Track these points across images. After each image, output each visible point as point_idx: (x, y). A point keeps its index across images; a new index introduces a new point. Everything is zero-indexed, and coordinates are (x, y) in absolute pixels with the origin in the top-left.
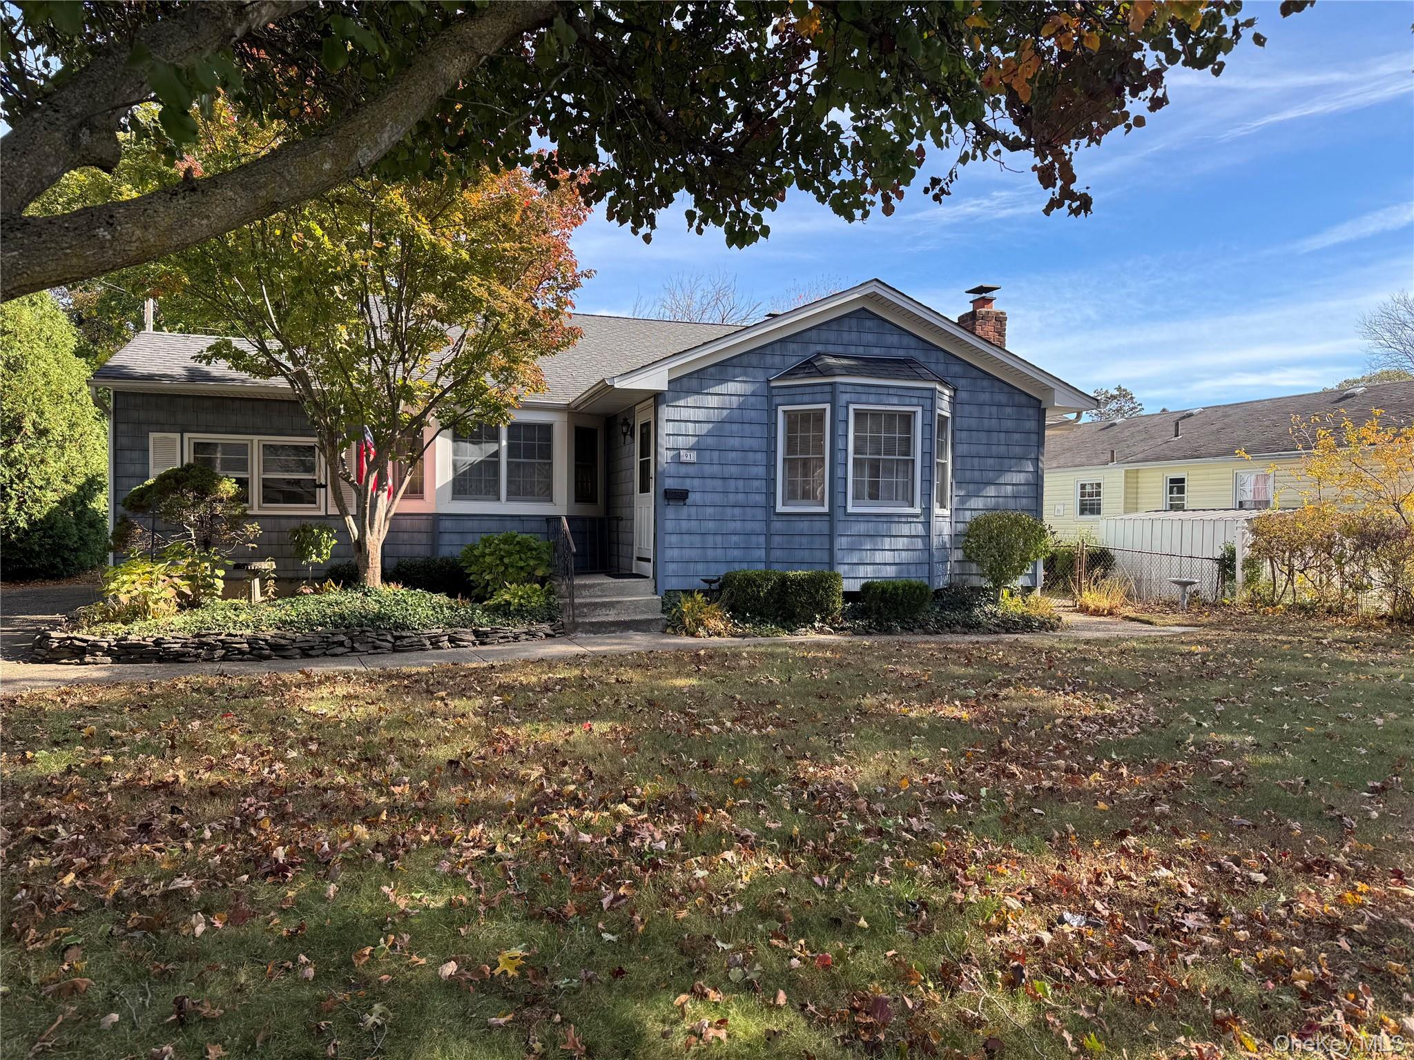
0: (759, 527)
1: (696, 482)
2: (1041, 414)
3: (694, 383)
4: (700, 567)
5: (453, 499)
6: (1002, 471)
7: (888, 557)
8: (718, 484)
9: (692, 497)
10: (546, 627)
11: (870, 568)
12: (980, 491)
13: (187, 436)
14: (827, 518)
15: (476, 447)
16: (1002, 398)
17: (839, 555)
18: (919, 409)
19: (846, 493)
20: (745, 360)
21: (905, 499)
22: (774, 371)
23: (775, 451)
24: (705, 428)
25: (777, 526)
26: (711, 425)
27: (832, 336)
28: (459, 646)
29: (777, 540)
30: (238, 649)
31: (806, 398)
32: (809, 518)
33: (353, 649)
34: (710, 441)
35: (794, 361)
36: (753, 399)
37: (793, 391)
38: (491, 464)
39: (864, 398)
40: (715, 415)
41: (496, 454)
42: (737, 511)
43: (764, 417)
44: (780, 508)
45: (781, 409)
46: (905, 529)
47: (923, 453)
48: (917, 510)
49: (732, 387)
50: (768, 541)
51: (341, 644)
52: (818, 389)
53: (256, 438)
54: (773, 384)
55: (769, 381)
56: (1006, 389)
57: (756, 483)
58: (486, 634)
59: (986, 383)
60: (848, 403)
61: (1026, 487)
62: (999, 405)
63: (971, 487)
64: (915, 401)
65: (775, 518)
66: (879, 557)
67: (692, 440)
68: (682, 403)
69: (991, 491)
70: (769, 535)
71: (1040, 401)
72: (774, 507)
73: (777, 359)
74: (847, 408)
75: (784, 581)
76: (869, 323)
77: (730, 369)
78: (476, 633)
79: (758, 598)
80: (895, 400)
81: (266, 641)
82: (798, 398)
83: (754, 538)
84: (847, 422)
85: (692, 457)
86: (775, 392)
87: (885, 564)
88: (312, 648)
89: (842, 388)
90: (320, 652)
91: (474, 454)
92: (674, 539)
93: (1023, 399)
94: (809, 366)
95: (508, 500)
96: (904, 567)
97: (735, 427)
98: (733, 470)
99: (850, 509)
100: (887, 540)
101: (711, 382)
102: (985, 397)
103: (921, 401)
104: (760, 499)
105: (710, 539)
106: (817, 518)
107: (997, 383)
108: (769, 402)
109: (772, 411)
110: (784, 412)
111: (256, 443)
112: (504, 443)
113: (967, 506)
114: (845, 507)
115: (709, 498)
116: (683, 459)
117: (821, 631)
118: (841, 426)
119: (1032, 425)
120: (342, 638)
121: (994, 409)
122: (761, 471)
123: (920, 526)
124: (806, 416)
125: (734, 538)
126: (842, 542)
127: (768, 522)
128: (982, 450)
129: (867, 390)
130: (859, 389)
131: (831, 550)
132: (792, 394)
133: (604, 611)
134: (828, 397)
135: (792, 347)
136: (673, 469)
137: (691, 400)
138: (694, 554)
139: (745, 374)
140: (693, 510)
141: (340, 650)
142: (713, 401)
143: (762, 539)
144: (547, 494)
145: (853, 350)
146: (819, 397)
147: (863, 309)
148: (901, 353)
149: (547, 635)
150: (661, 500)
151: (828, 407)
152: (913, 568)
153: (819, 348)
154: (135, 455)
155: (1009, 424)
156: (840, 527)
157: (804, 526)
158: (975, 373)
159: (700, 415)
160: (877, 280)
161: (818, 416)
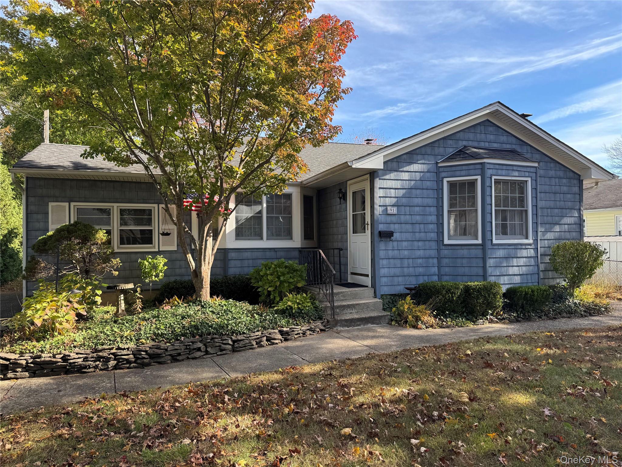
0: (433, 253)
1: (397, 226)
2: (581, 182)
3: (395, 164)
4: (400, 279)
5: (236, 239)
6: (563, 216)
7: (516, 270)
8: (409, 227)
9: (396, 236)
10: (319, 323)
11: (506, 278)
12: (551, 228)
13: (72, 204)
14: (481, 247)
15: (249, 208)
16: (561, 174)
17: (490, 270)
18: (529, 179)
19: (492, 231)
20: (423, 150)
21: (521, 234)
22: (440, 157)
23: (442, 207)
24: (401, 193)
25: (445, 252)
26: (404, 191)
27: (471, 136)
28: (273, 344)
29: (445, 261)
30: (126, 360)
31: (463, 173)
32: (467, 247)
33: (207, 353)
34: (404, 200)
35: (451, 151)
36: (428, 174)
37: (454, 169)
38: (258, 217)
39: (500, 172)
40: (407, 185)
41: (260, 212)
42: (420, 244)
43: (435, 185)
44: (446, 241)
45: (445, 180)
46: (524, 253)
47: (532, 206)
48: (531, 241)
49: (415, 167)
50: (439, 262)
51: (199, 349)
52: (472, 167)
53: (115, 205)
54: (440, 165)
55: (437, 163)
56: (563, 168)
57: (431, 226)
58: (287, 333)
59: (552, 165)
60: (491, 175)
61: (574, 226)
62: (560, 178)
63: (547, 226)
64: (527, 174)
65: (443, 247)
66: (512, 270)
67: (394, 200)
68: (387, 177)
69: (557, 228)
70: (439, 259)
71: (580, 176)
72: (443, 241)
73: (441, 150)
74: (491, 178)
75: (467, 289)
76: (491, 129)
77: (415, 156)
78: (281, 333)
79: (452, 301)
80: (516, 173)
81: (146, 351)
82: (458, 173)
83: (431, 260)
84: (491, 187)
85: (394, 210)
86: (441, 170)
87: (515, 275)
88: (179, 354)
89: (488, 166)
90: (184, 357)
91: (246, 212)
92: (385, 262)
93: (571, 174)
94: (462, 153)
95: (267, 239)
96: (525, 276)
97: (418, 192)
98: (418, 218)
99: (495, 242)
100: (515, 260)
101: (405, 164)
102: (552, 173)
103: (531, 174)
104: (433, 236)
105: (406, 262)
106: (473, 247)
107: (557, 165)
108: (438, 176)
109: (440, 182)
110: (448, 182)
111: (115, 208)
112: (265, 205)
113: (546, 237)
114: (492, 240)
115: (405, 236)
116: (389, 212)
117: (491, 321)
118: (488, 189)
119: (576, 189)
120: (200, 345)
121: (557, 180)
122: (433, 218)
123: (532, 251)
124: (462, 184)
125: (420, 261)
126: (491, 262)
127: (438, 250)
128: (552, 204)
129: (501, 167)
130: (497, 167)
131: (484, 268)
132: (453, 171)
133: (349, 311)
134: (479, 172)
135: (450, 142)
136: (383, 219)
137: (393, 175)
138: (397, 271)
139: (424, 159)
140: (395, 244)
141: (198, 354)
142: (406, 176)
143: (435, 261)
144: (289, 235)
145: (482, 144)
146: (472, 172)
147: (488, 120)
148: (508, 147)
149: (322, 330)
150: (377, 238)
151: (479, 178)
152: (529, 276)
153: (465, 143)
154: (40, 216)
155: (565, 189)
156: (489, 253)
157: (465, 252)
158: (547, 158)
159: (398, 184)
160: (499, 102)
161: (472, 184)
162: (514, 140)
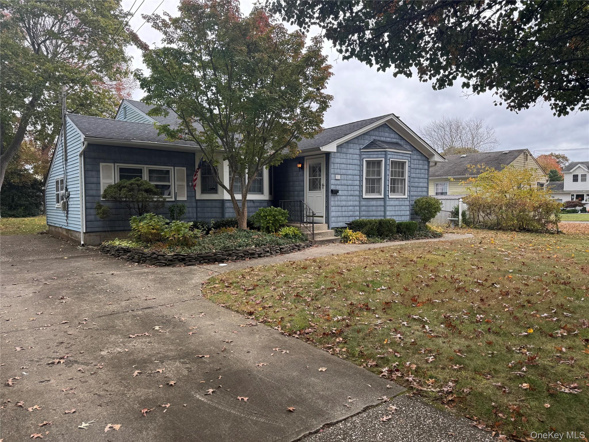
0: (357, 203)
1: (340, 187)
2: (429, 163)
4: (342, 218)
6: (419, 183)
7: (399, 213)
8: (346, 187)
9: (340, 193)
14: (383, 200)
18: (407, 161)
19: (389, 191)
20: (354, 141)
21: (402, 193)
22: (362, 146)
23: (362, 175)
24: (342, 166)
25: (363, 203)
26: (344, 165)
27: (377, 133)
29: (363, 208)
31: (375, 156)
32: (376, 200)
34: (344, 171)
35: (367, 142)
36: (356, 156)
39: (394, 156)
40: (345, 161)
42: (351, 197)
44: (364, 196)
46: (404, 203)
47: (408, 177)
48: (406, 196)
49: (350, 151)
50: (360, 209)
52: (379, 153)
53: (145, 166)
54: (362, 150)
55: (360, 149)
56: (420, 154)
57: (356, 187)
60: (389, 158)
61: (425, 188)
64: (406, 158)
65: (363, 200)
66: (397, 213)
67: (339, 171)
68: (336, 157)
70: (360, 206)
71: (428, 158)
72: (362, 196)
73: (362, 141)
74: (389, 160)
76: (387, 129)
77: (349, 144)
80: (401, 157)
82: (371, 156)
83: (355, 208)
84: (389, 165)
85: (339, 177)
86: (362, 153)
92: (335, 208)
93: (424, 158)
94: (373, 144)
96: (403, 217)
97: (351, 166)
98: (350, 182)
99: (390, 197)
100: (399, 207)
101: (344, 149)
102: (415, 157)
103: (408, 158)
104: (357, 193)
105: (344, 208)
106: (379, 200)
108: (360, 157)
109: (361, 160)
110: (366, 161)
111: (145, 169)
114: (388, 196)
115: (344, 193)
116: (336, 178)
119: (426, 167)
121: (418, 161)
122: (357, 183)
123: (407, 202)
125: (351, 208)
126: (388, 208)
127: (360, 201)
129: (394, 153)
130: (392, 153)
131: (385, 211)
132: (369, 154)
135: (367, 136)
136: (334, 182)
137: (341, 156)
138: (339, 214)
139: (354, 146)
140: (339, 197)
142: (345, 156)
143: (358, 208)
144: (261, 191)
145: (382, 139)
146: (380, 156)
147: (385, 124)
148: (395, 140)
149: (310, 246)
150: (330, 194)
151: (383, 159)
152: (405, 217)
153: (374, 138)
154: (94, 173)
156: (388, 203)
157: (374, 203)
158: (413, 148)
160: (393, 114)
161: (379, 162)
162: (397, 136)
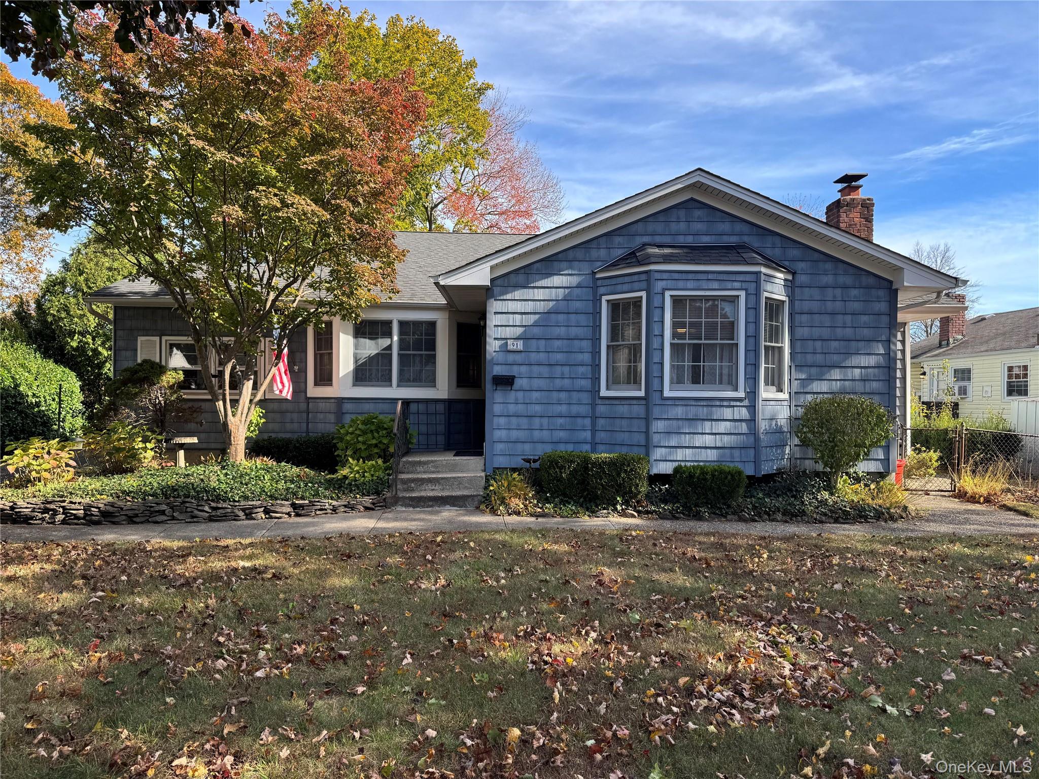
0: (584, 410)
1: (523, 369)
2: (893, 294)
3: (521, 278)
4: (527, 447)
5: (354, 385)
6: (849, 354)
7: (709, 440)
8: (545, 370)
9: (518, 383)
11: (688, 452)
12: (823, 374)
13: (164, 338)
14: (644, 402)
15: (373, 342)
16: (848, 280)
17: (656, 438)
18: (743, 294)
20: (571, 254)
21: (730, 383)
22: (599, 264)
23: (600, 339)
24: (532, 319)
25: (601, 409)
26: (537, 316)
27: (659, 227)
28: (271, 518)
29: (601, 422)
31: (626, 287)
32: (628, 402)
33: (170, 518)
34: (536, 330)
35: (619, 253)
36: (578, 291)
37: (614, 281)
38: (385, 356)
40: (541, 307)
41: (389, 347)
42: (563, 395)
43: (589, 307)
44: (604, 393)
45: (604, 298)
46: (728, 413)
47: (747, 337)
48: (741, 394)
49: (557, 280)
50: (594, 424)
51: (163, 513)
52: (636, 278)
54: (598, 276)
55: (594, 273)
56: (852, 271)
57: (581, 369)
59: (829, 266)
60: (664, 290)
62: (845, 287)
63: (814, 371)
65: (599, 402)
66: (699, 441)
67: (519, 331)
68: (509, 296)
69: (836, 374)
70: (594, 418)
71: (891, 282)
72: (599, 391)
73: (603, 253)
75: (586, 463)
76: (698, 213)
77: (555, 264)
80: (715, 285)
82: (619, 287)
83: (579, 420)
85: (520, 345)
86: (599, 283)
87: (706, 448)
88: (136, 516)
89: (657, 276)
92: (502, 421)
93: (871, 281)
95: (398, 386)
96: (727, 451)
97: (561, 317)
98: (559, 357)
99: (667, 393)
100: (708, 424)
101: (537, 277)
103: (745, 285)
104: (586, 383)
105: (537, 421)
106: (635, 402)
107: (841, 265)
108: (595, 293)
109: (597, 301)
110: (608, 301)
112: (395, 338)
113: (808, 389)
114: (662, 391)
115: (537, 383)
116: (510, 347)
117: (623, 514)
118: (657, 312)
119: (883, 306)
120: (164, 507)
121: (838, 292)
122: (587, 357)
123: (744, 410)
124: (627, 303)
125: (561, 421)
126: (659, 426)
127: (593, 405)
128: (826, 333)
130: (676, 276)
131: (647, 433)
132: (614, 284)
133: (430, 486)
135: (618, 240)
136: (501, 357)
137: (518, 294)
138: (522, 435)
139: (571, 268)
140: (520, 394)
141: (164, 518)
142: (540, 294)
143: (588, 422)
144: (431, 381)
145: (681, 240)
146: (636, 286)
147: (692, 199)
148: (733, 240)
150: (489, 386)
151: (643, 294)
152: (737, 453)
153: (646, 239)
154: (129, 353)
155: (857, 306)
156: (656, 412)
157: (623, 410)
158: (816, 255)
159: (529, 307)
160: (700, 169)
161: (637, 302)
162: (746, 228)
